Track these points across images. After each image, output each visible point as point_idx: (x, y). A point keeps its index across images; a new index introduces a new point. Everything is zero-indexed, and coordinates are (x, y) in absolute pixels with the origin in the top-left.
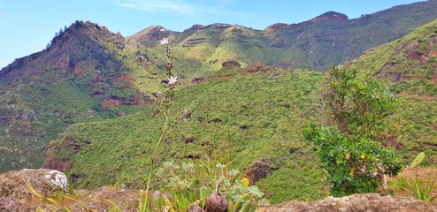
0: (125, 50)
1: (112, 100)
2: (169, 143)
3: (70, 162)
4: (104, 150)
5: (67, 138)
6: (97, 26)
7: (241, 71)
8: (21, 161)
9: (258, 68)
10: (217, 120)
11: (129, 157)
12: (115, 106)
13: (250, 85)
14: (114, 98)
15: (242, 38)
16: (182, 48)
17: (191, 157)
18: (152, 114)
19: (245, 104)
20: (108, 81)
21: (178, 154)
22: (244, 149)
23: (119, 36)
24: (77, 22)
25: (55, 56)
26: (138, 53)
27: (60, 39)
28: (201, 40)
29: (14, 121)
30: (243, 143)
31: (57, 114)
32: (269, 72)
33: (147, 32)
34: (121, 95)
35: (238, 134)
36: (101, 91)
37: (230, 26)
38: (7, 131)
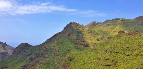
0: (84, 30)
1: (81, 45)
2: (100, 60)
3: (69, 65)
4: (79, 61)
5: (68, 57)
6: (76, 23)
7: (126, 35)
8: (56, 64)
9: (133, 33)
10: (117, 52)
11: (87, 64)
12: (82, 47)
13: (130, 39)
14: (81, 44)
15: (125, 23)
16: (103, 28)
17: (108, 65)
18: (93, 50)
19: (128, 46)
20: (79, 40)
21: (103, 64)
22: (129, 63)
23: (83, 26)
24: (71, 23)
25: (65, 33)
26: (89, 30)
27: (66, 28)
28: (110, 25)
29: (54, 52)
30: (128, 61)
31: (65, 50)
32: (137, 34)
33: (91, 23)
34: (83, 44)
35: (126, 58)
36: (78, 43)
37: (120, 19)
38: (52, 55)
